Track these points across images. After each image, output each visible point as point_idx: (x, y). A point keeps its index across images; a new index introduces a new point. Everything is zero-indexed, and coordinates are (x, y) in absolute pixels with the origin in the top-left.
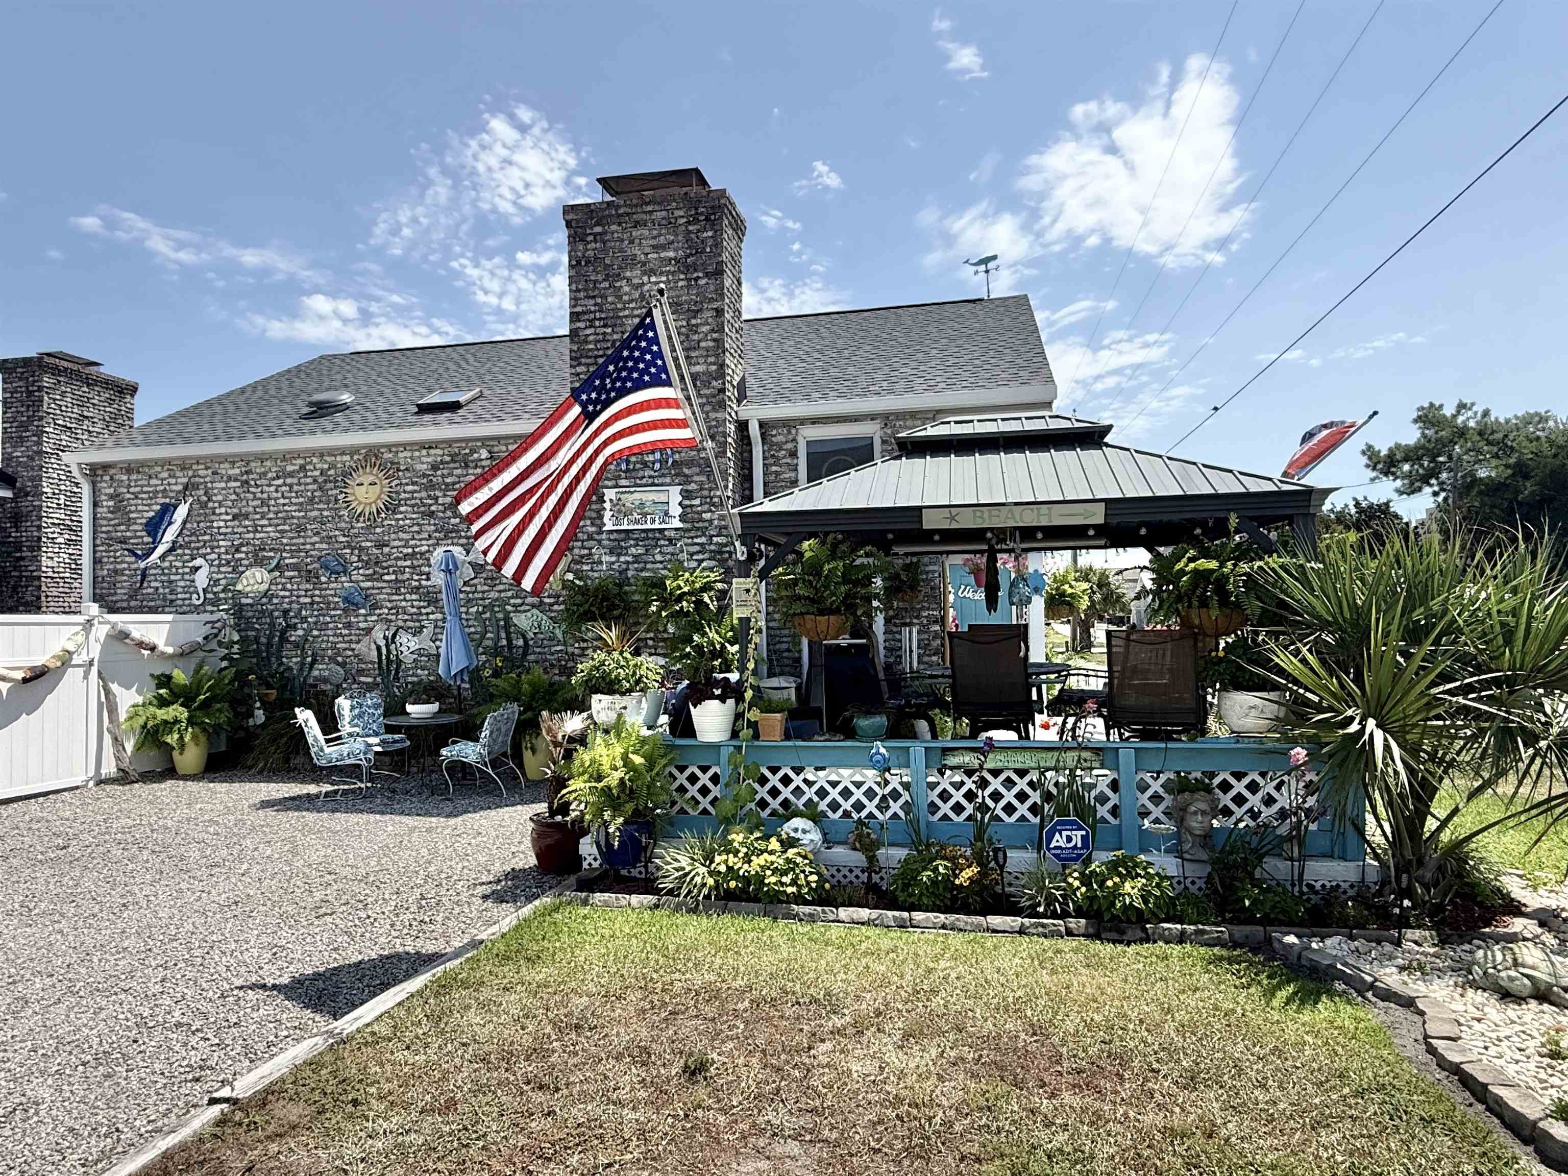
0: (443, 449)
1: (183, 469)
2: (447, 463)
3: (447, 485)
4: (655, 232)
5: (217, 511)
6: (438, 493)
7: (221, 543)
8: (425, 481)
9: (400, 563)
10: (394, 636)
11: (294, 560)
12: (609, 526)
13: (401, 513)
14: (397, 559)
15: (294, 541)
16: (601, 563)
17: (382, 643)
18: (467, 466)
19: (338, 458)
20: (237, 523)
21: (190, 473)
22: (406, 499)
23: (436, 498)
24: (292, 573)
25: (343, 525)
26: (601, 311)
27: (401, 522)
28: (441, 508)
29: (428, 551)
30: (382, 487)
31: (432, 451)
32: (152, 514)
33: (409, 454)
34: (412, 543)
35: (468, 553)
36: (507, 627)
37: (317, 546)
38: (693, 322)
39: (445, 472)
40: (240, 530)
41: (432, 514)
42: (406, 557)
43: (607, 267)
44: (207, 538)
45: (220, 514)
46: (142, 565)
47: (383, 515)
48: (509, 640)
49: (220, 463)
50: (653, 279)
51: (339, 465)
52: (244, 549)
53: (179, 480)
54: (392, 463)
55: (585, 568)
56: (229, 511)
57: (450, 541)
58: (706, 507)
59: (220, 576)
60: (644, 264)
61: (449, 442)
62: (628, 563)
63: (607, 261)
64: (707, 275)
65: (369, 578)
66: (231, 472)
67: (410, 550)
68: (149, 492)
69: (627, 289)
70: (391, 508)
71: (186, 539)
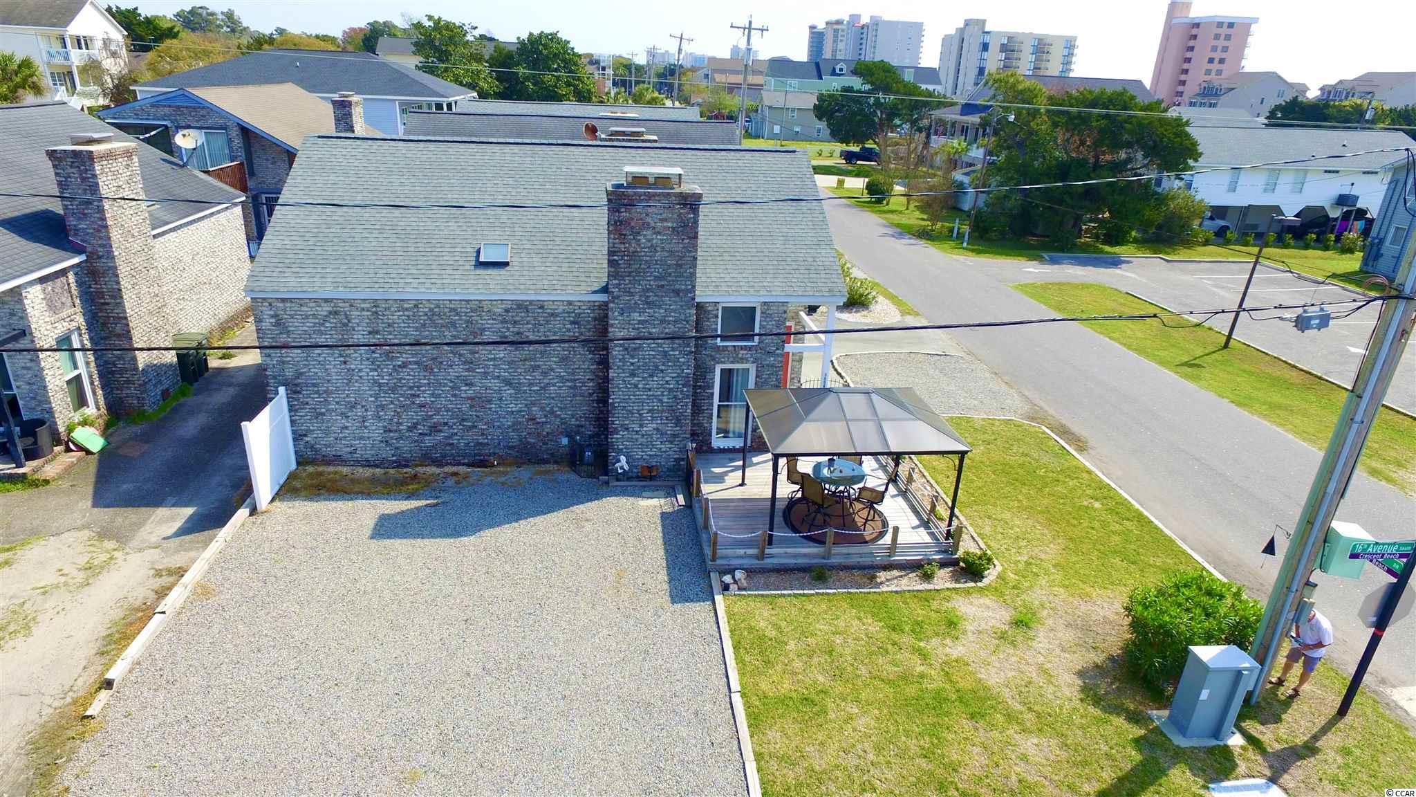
0: (512, 301)
1: (327, 302)
2: (516, 309)
3: (515, 321)
6: (510, 326)
8: (501, 318)
9: (486, 363)
11: (415, 359)
13: (486, 335)
14: (484, 361)
15: (414, 348)
16: (624, 380)
18: (527, 311)
19: (441, 302)
20: (371, 336)
21: (332, 304)
22: (488, 328)
23: (508, 329)
24: (414, 366)
26: (628, 251)
27: (486, 341)
28: (511, 334)
29: (504, 357)
31: (504, 302)
33: (490, 303)
34: (493, 352)
38: (680, 262)
39: (514, 314)
41: (506, 337)
43: (632, 227)
51: (442, 306)
52: (379, 352)
54: (479, 307)
55: (615, 383)
58: (681, 356)
62: (639, 381)
65: (467, 370)
67: (492, 356)
69: (643, 241)
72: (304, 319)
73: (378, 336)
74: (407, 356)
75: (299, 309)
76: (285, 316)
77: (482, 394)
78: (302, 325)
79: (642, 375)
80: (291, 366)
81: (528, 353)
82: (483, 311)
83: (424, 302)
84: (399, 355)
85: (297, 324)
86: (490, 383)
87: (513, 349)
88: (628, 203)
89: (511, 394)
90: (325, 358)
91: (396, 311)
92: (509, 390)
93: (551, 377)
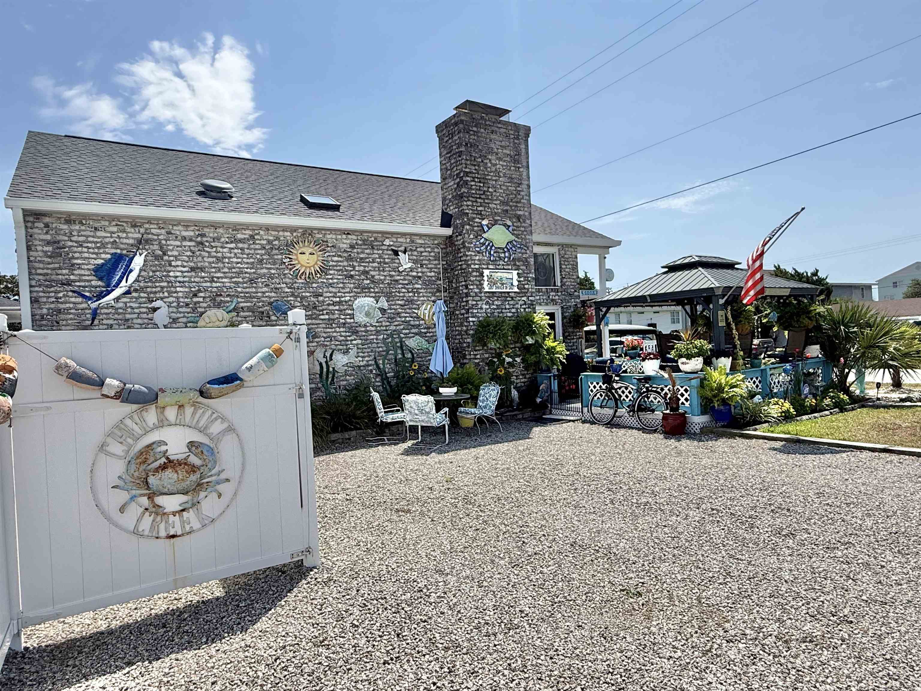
0: (357, 236)
1: (134, 226)
2: (361, 245)
3: (361, 259)
5: (173, 263)
6: (355, 264)
7: (178, 289)
8: (346, 255)
9: (331, 307)
10: (331, 355)
11: (249, 304)
12: (487, 289)
13: (331, 275)
14: (329, 305)
15: (247, 290)
16: (481, 308)
18: (373, 248)
19: (281, 233)
20: (193, 274)
21: (142, 230)
22: (333, 266)
23: (354, 267)
24: (247, 314)
25: (287, 280)
26: (478, 174)
27: (331, 281)
28: (357, 273)
29: (350, 300)
30: (318, 256)
31: (349, 236)
33: (334, 237)
34: (338, 294)
35: (377, 302)
36: (401, 347)
37: (267, 294)
38: (518, 189)
39: (359, 250)
40: (197, 280)
41: (352, 276)
43: (481, 151)
44: (165, 284)
45: (178, 266)
46: (94, 305)
47: (318, 275)
48: (403, 354)
49: (173, 225)
50: (501, 163)
51: (282, 238)
52: (202, 294)
53: (130, 235)
54: (323, 241)
55: (475, 311)
56: (185, 264)
58: (526, 282)
59: (179, 315)
60: (497, 154)
61: (362, 232)
62: (494, 309)
63: (480, 148)
64: (523, 167)
66: (185, 234)
67: (338, 299)
68: (97, 242)
70: (324, 270)
71: (142, 284)
72: (99, 248)
73: (203, 274)
74: (239, 300)
75: (92, 234)
76: (70, 244)
77: (326, 346)
78: (94, 256)
79: (496, 303)
80: (71, 316)
81: (373, 295)
82: (328, 247)
83: (262, 233)
84: (228, 299)
85: (86, 255)
86: (335, 332)
87: (359, 290)
88: (476, 126)
89: (357, 344)
90: (125, 303)
91: (227, 243)
92: (355, 340)
93: (396, 323)
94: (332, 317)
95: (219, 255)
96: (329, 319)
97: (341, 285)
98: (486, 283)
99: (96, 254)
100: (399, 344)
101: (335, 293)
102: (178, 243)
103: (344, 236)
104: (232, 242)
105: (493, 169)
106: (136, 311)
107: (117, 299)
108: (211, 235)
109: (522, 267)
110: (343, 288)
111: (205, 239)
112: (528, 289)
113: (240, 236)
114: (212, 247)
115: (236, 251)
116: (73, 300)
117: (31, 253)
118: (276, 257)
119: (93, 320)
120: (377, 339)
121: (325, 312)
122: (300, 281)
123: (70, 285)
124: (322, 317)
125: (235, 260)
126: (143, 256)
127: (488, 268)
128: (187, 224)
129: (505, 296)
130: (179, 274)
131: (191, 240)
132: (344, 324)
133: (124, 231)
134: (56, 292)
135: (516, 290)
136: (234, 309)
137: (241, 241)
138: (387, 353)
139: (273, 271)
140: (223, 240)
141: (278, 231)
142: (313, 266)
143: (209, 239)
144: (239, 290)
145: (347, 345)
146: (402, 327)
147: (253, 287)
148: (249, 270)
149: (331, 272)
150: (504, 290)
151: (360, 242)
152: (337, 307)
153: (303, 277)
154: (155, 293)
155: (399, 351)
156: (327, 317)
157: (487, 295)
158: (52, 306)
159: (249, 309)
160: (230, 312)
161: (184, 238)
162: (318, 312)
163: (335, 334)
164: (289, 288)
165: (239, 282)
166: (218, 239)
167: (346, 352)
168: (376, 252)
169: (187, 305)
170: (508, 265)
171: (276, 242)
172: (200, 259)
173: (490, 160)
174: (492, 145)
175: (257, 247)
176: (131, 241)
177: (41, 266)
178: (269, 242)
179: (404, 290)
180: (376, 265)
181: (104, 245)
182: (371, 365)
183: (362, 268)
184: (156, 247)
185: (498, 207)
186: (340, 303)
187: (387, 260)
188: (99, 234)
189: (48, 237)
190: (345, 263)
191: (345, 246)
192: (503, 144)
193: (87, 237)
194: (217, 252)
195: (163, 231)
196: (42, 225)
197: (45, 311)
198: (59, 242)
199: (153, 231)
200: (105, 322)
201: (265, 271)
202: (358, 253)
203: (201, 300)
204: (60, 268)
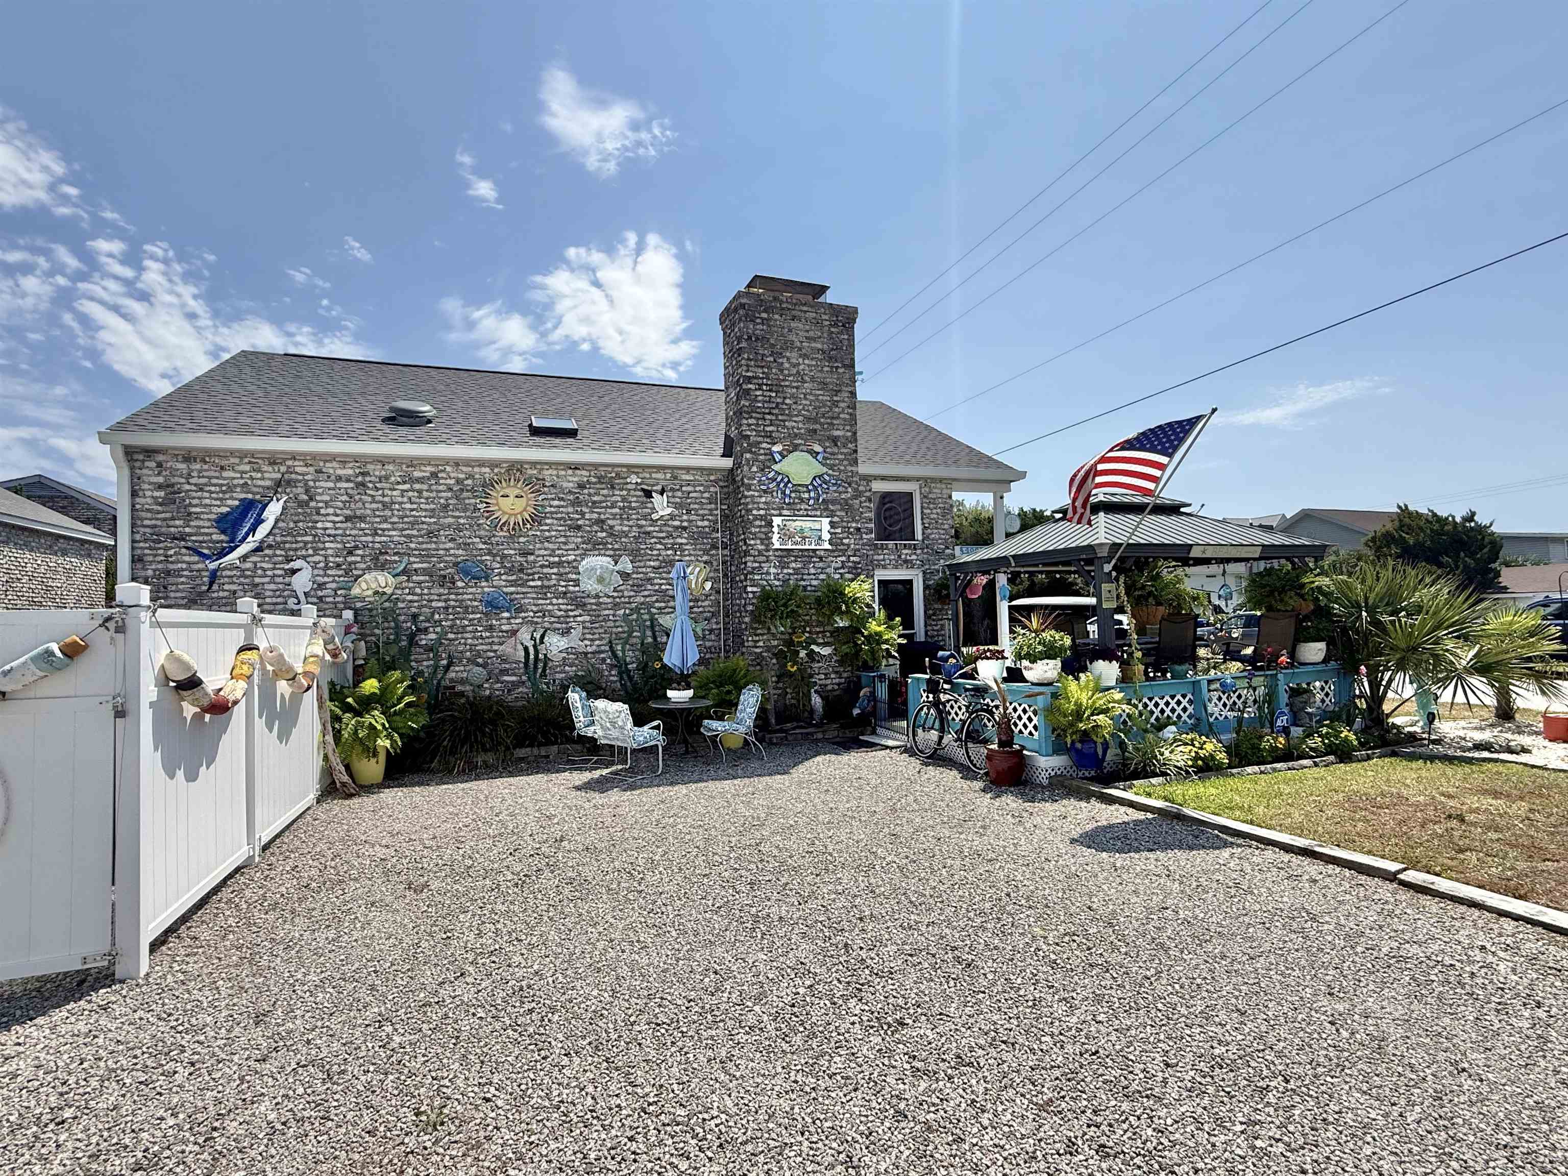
0: (590, 471)
1: (273, 463)
2: (595, 483)
3: (594, 503)
4: (807, 327)
5: (323, 511)
6: (585, 510)
7: (327, 545)
8: (571, 497)
9: (545, 570)
10: (542, 637)
11: (425, 565)
12: (777, 545)
13: (547, 525)
14: (542, 566)
15: (424, 546)
16: (768, 573)
17: (530, 644)
18: (613, 488)
19: (476, 469)
20: (349, 525)
21: (283, 469)
22: (552, 513)
23: (583, 514)
24: (422, 578)
25: (482, 533)
26: (768, 379)
27: (547, 534)
28: (587, 522)
29: (575, 560)
30: (529, 500)
31: (578, 472)
32: (225, 510)
33: (555, 472)
34: (557, 552)
35: (616, 563)
36: (652, 627)
37: (452, 552)
38: (835, 398)
39: (591, 491)
40: (354, 532)
41: (579, 528)
42: (551, 565)
43: (773, 346)
44: (309, 538)
45: (328, 515)
46: (213, 566)
47: (528, 526)
48: (655, 637)
49: (325, 461)
50: (806, 362)
51: (477, 476)
52: (360, 552)
53: (267, 475)
54: (538, 479)
55: (756, 577)
56: (339, 512)
57: (597, 552)
58: (845, 535)
59: (326, 579)
60: (800, 349)
61: (596, 466)
62: (790, 574)
63: (772, 341)
64: (844, 366)
65: (513, 584)
66: (340, 472)
67: (557, 559)
68: (222, 485)
69: (787, 365)
70: (536, 519)
71: (278, 539)
72: (224, 492)
73: (363, 525)
74: (412, 559)
75: (217, 474)
76: (187, 487)
77: (537, 623)
78: (218, 503)
79: (793, 565)
80: (182, 579)
81: (611, 553)
82: (544, 486)
83: (448, 469)
84: (396, 558)
85: (207, 501)
86: (551, 604)
87: (589, 547)
88: (765, 311)
89: (583, 622)
90: (255, 563)
91: (398, 483)
92: (580, 615)
93: (646, 593)
94: (546, 583)
95: (387, 499)
96: (542, 587)
97: (563, 540)
98: (775, 537)
99: (221, 499)
100: (648, 623)
101: (553, 551)
102: (331, 485)
103: (570, 472)
104: (405, 482)
105: (794, 371)
106: (269, 573)
107: (244, 558)
108: (377, 473)
109: (838, 513)
110: (565, 543)
111: (368, 479)
112: (849, 545)
113: (417, 474)
114: (377, 489)
115: (410, 494)
116: (187, 558)
117: (138, 500)
118: (467, 501)
119: (211, 584)
120: (614, 615)
121: (536, 576)
122: (501, 534)
123: (184, 540)
124: (531, 583)
125: (408, 506)
126: (282, 502)
127: (780, 515)
128: (343, 460)
129: (808, 556)
130: (329, 525)
131: (348, 481)
132: (565, 593)
133: (259, 471)
134: (167, 549)
135: (827, 546)
136: (404, 572)
137: (419, 480)
138: (630, 635)
139: (462, 521)
140: (393, 479)
141: (473, 467)
142: (521, 513)
143: (373, 479)
144: (413, 546)
145: (567, 623)
146: (654, 599)
147: (431, 542)
148: (427, 520)
149: (548, 521)
150: (807, 547)
151: (594, 480)
152: (555, 570)
153: (505, 529)
154: (296, 550)
155: (649, 633)
156: (539, 583)
157: (780, 553)
158: (160, 566)
159: (425, 572)
160: (397, 575)
161: (339, 479)
162: (525, 577)
163: (550, 607)
164: (485, 543)
165: (414, 536)
166: (387, 478)
167: (566, 632)
168: (617, 492)
169: (338, 566)
170: (816, 510)
171: (469, 482)
172: (360, 505)
173: (788, 359)
174: (792, 337)
175: (441, 488)
176: (268, 483)
177: (149, 515)
178: (459, 481)
179: (659, 546)
180: (617, 510)
181: (231, 489)
182: (602, 652)
183: (595, 516)
184: (300, 490)
185: (801, 425)
186: (559, 564)
187: (633, 505)
188: (225, 474)
189: (161, 479)
190: (570, 509)
191: (571, 485)
192: (811, 334)
193: (210, 478)
194: (384, 496)
195: (311, 469)
196: (154, 464)
197: (150, 573)
198: (173, 485)
199: (298, 469)
200: (226, 587)
201: (451, 520)
202: (590, 495)
203: (359, 559)
204: (173, 519)
